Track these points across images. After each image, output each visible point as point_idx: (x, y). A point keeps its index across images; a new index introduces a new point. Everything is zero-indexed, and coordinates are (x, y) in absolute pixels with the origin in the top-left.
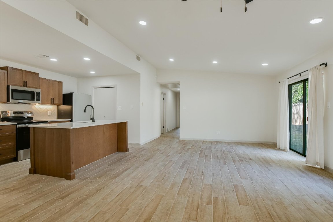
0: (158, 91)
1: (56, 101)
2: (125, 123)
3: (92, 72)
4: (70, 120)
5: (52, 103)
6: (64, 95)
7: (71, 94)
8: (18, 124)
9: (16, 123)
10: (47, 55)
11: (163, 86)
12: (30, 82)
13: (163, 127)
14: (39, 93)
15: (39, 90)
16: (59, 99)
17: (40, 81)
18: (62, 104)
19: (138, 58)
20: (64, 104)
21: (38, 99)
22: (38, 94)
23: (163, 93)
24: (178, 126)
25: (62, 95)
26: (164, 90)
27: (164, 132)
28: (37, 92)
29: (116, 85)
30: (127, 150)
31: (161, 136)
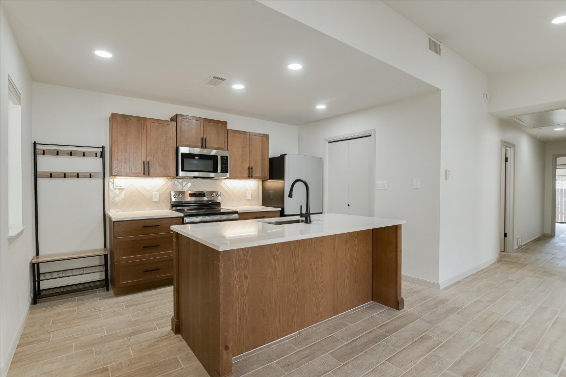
0: (492, 139)
1: (258, 172)
2: (395, 230)
3: (321, 107)
4: (280, 209)
5: (250, 176)
6: (272, 160)
7: (282, 157)
8: (186, 216)
9: (181, 215)
10: (221, 77)
11: (507, 123)
12: (212, 139)
13: (505, 235)
14: (227, 157)
15: (225, 153)
16: (263, 168)
17: (229, 136)
18: (268, 177)
19: (435, 47)
20: (272, 177)
21: (225, 170)
22: (225, 160)
23: (507, 145)
24: (548, 231)
25: (268, 160)
26: (510, 136)
27: (507, 248)
28: (222, 157)
29: (375, 129)
30: (397, 304)
31: (499, 260)
